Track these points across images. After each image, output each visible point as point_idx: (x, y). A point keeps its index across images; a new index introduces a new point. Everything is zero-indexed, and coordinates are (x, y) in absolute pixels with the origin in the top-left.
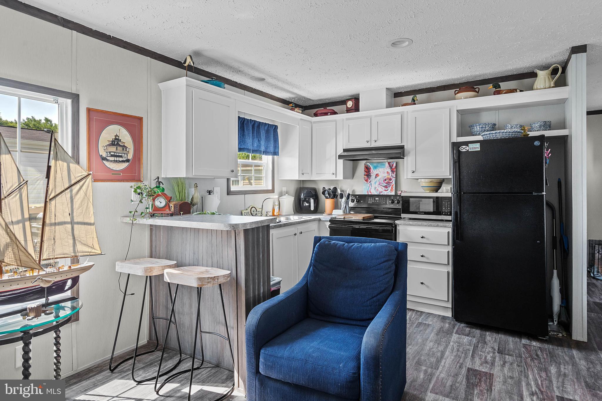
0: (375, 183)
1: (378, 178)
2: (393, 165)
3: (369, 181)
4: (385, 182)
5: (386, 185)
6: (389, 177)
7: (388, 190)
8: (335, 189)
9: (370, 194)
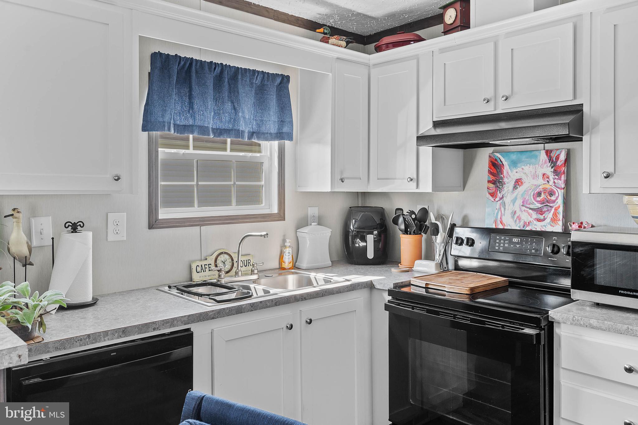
0: (514, 201)
1: (521, 189)
2: (558, 158)
3: (499, 195)
4: (538, 199)
5: (540, 206)
6: (548, 186)
7: (544, 220)
8: (425, 212)
9: (501, 227)
